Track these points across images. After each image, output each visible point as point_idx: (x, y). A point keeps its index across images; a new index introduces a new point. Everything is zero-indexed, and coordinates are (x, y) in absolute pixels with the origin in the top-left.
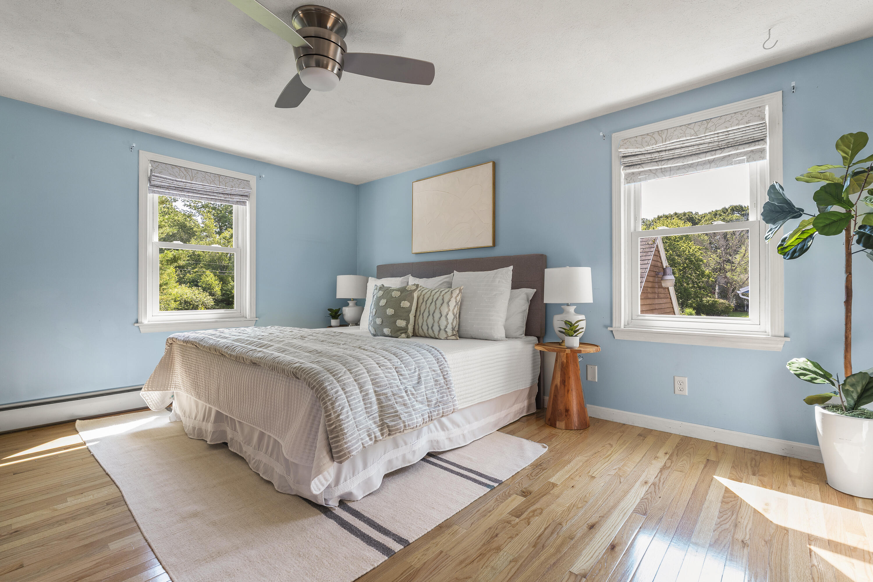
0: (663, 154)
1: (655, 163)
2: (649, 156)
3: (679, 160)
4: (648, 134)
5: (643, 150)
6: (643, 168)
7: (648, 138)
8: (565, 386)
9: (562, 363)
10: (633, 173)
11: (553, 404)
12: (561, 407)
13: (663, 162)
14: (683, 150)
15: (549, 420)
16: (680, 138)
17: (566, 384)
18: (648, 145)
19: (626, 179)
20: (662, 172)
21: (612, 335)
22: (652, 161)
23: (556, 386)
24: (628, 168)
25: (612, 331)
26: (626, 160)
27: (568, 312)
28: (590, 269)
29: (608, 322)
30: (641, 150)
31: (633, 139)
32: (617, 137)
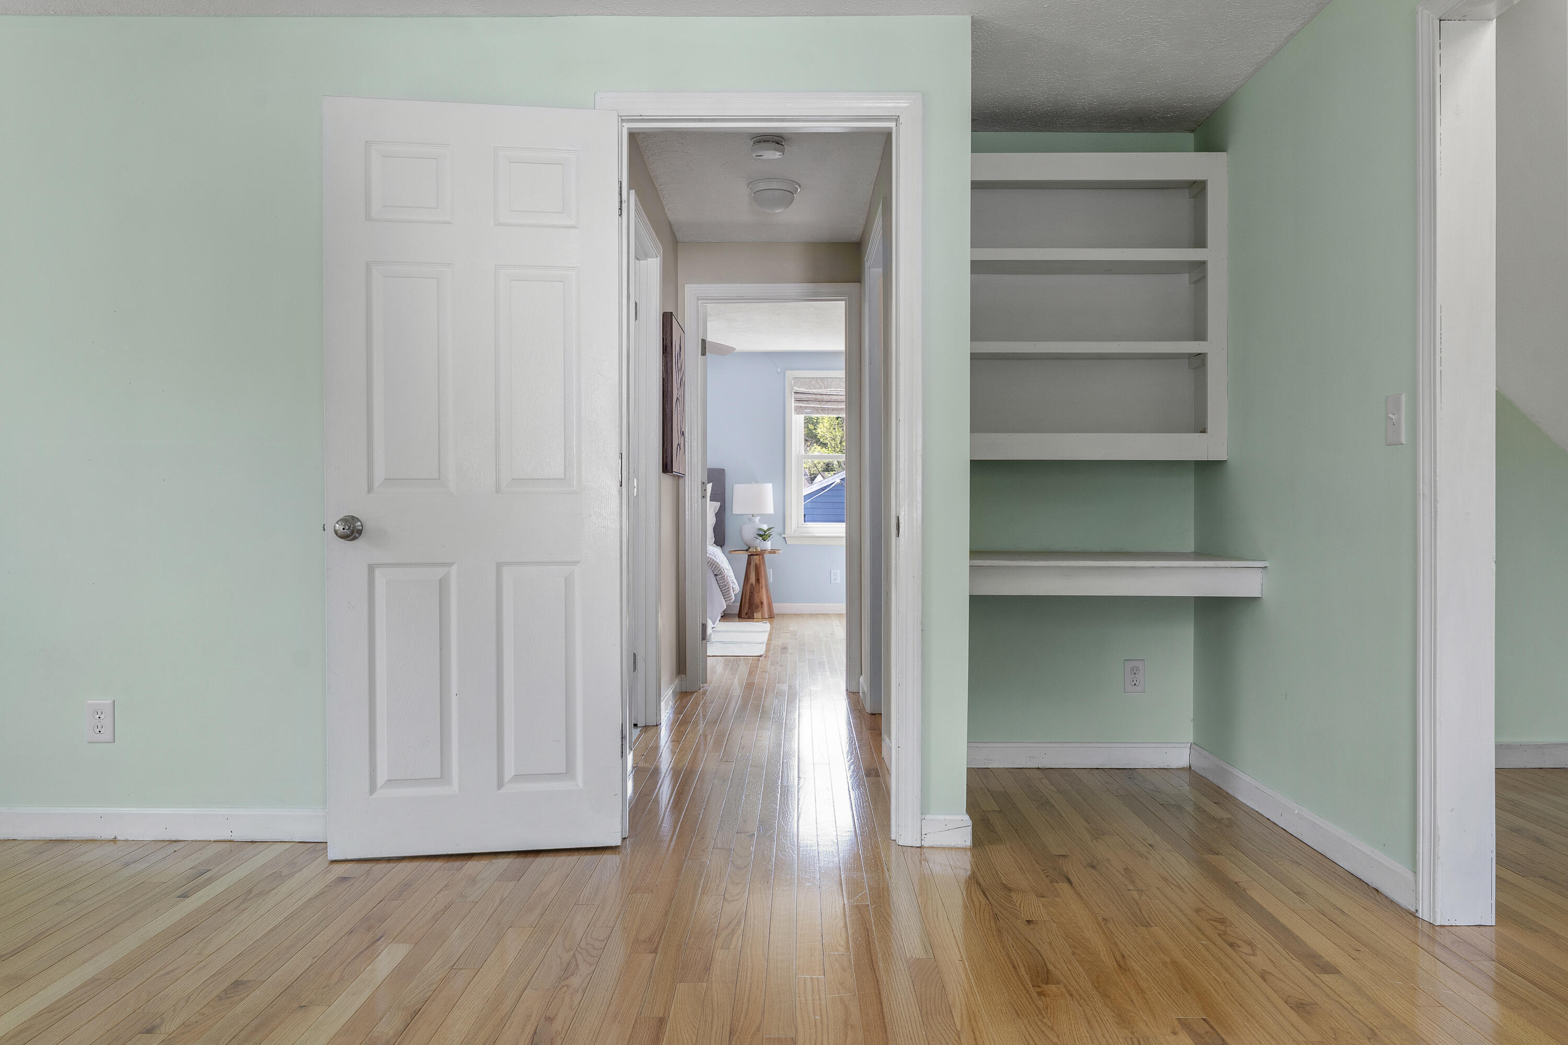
0: (824, 397)
1: (818, 403)
2: (814, 396)
3: (835, 403)
4: (813, 378)
5: (810, 391)
6: (809, 404)
7: (814, 382)
8: (759, 583)
9: (756, 565)
10: (801, 407)
11: (750, 600)
12: (757, 601)
13: (824, 403)
14: (838, 397)
15: (746, 614)
16: (837, 388)
17: (760, 581)
18: (815, 388)
19: (795, 410)
20: (822, 410)
21: (784, 541)
22: (816, 400)
23: (752, 585)
24: (798, 402)
25: (785, 538)
26: (797, 396)
27: (755, 522)
28: (771, 484)
29: (781, 530)
30: (809, 391)
31: (803, 380)
32: (790, 374)
